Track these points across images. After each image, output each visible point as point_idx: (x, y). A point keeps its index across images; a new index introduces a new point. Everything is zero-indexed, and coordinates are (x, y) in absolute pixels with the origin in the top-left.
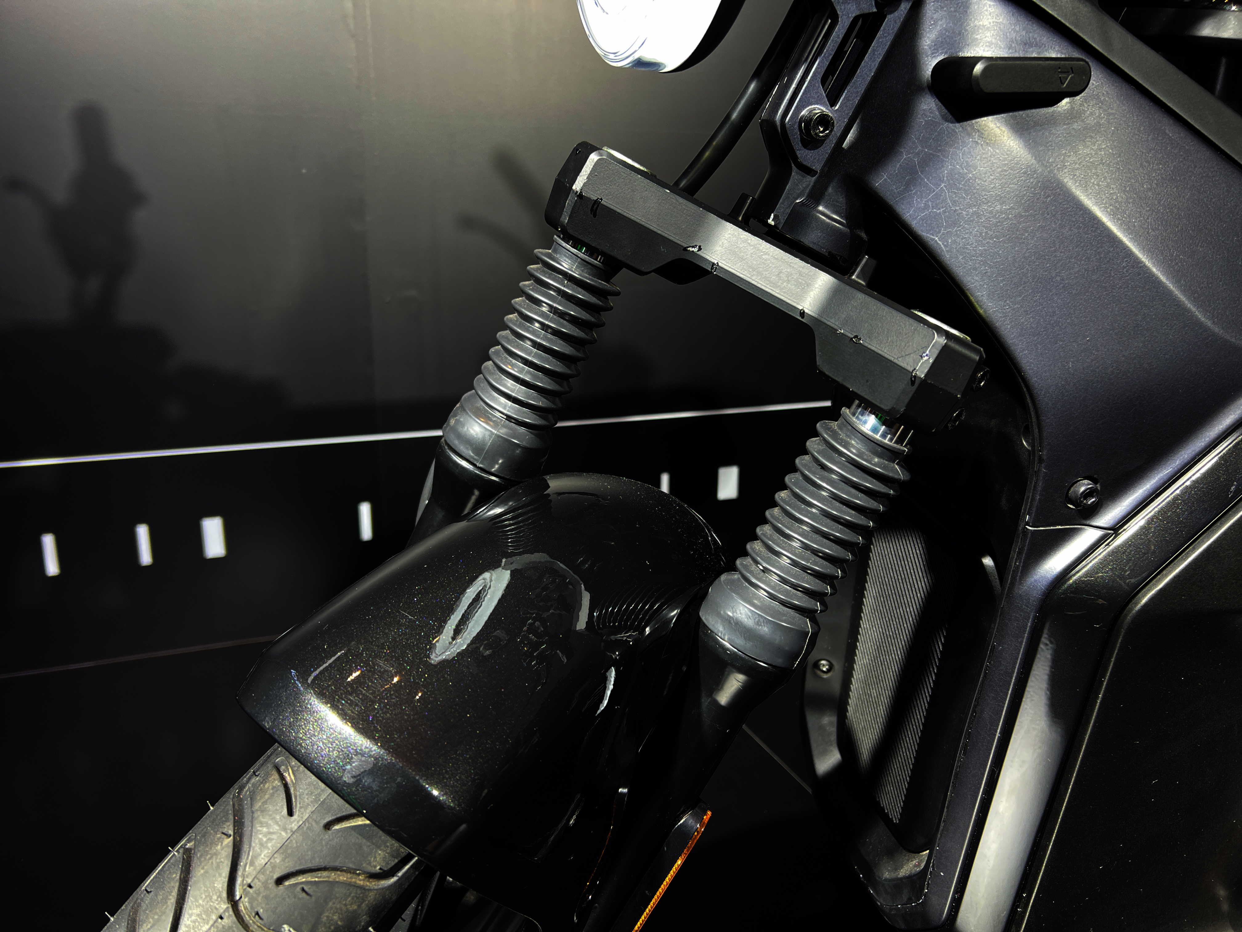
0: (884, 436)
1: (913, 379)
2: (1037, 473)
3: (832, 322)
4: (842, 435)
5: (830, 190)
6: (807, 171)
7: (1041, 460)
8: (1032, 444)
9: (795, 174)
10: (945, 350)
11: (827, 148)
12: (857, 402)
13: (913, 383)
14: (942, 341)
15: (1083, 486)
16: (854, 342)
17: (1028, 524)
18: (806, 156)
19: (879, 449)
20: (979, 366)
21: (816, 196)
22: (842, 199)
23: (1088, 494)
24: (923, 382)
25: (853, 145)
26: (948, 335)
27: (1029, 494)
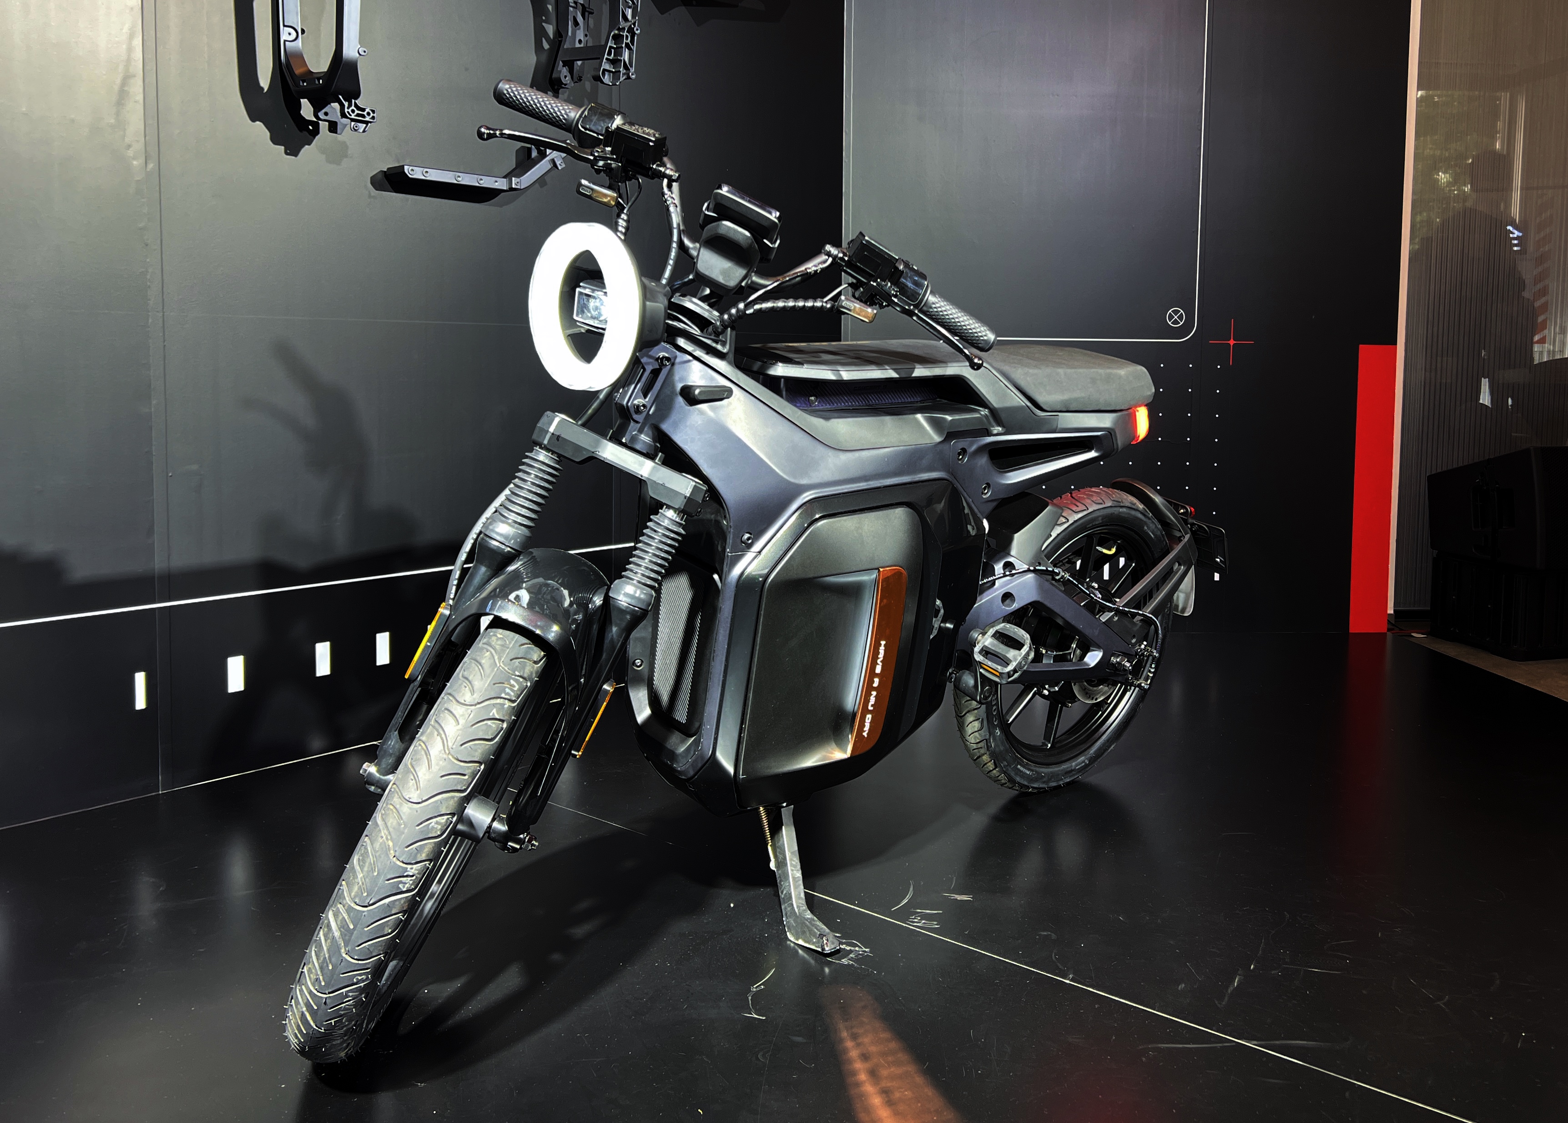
0: (676, 518)
1: (685, 497)
2: (730, 532)
3: (654, 479)
4: (661, 519)
5: (646, 429)
6: (637, 422)
7: (731, 527)
8: (727, 522)
9: (632, 423)
10: (695, 486)
11: (644, 414)
12: (665, 507)
13: (685, 498)
14: (694, 484)
15: (747, 536)
16: (663, 485)
17: (728, 552)
18: (635, 417)
19: (675, 523)
20: (706, 491)
21: (641, 431)
22: (650, 433)
23: (749, 539)
24: (689, 498)
25: (654, 413)
26: (696, 482)
27: (728, 541)
